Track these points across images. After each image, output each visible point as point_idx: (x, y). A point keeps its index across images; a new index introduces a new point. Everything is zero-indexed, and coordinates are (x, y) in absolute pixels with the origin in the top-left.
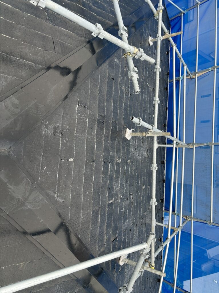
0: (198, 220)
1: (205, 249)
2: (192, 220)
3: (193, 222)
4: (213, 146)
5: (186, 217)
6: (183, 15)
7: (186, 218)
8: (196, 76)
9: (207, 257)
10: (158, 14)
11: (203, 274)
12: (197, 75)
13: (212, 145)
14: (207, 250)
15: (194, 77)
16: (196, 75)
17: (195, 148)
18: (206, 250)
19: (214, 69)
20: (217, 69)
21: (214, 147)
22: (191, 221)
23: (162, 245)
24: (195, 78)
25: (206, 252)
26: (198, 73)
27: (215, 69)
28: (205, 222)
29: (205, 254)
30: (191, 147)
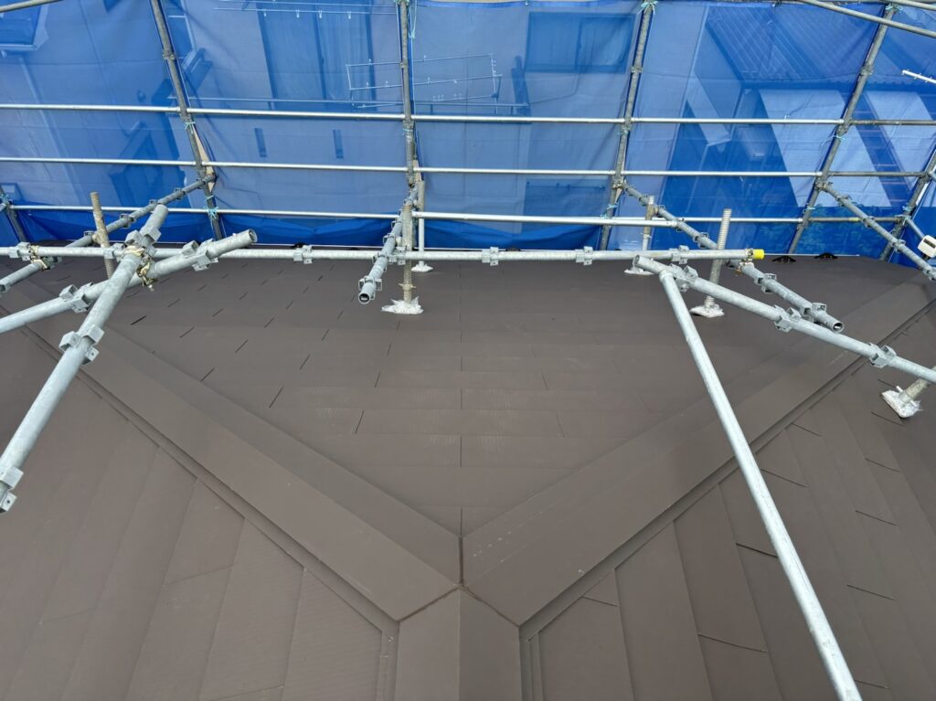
0: (620, 156)
1: (706, 149)
2: (623, 172)
3: (628, 169)
4: (413, 117)
5: (616, 189)
6: (15, 204)
7: (619, 191)
8: (208, 166)
9: (728, 143)
10: (42, 258)
11: (775, 154)
12: (203, 163)
13: (411, 120)
14: (708, 145)
15: (210, 171)
16: (206, 166)
17: (420, 166)
18: (710, 148)
19: (187, 113)
20: (188, 106)
21: (417, 114)
22: (625, 176)
23: (697, 237)
24: (213, 167)
25: (715, 147)
26: (199, 160)
27: (189, 110)
28: (625, 137)
29: (721, 149)
30: (418, 177)
